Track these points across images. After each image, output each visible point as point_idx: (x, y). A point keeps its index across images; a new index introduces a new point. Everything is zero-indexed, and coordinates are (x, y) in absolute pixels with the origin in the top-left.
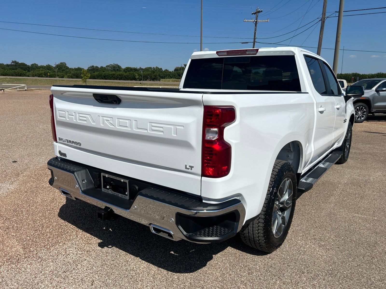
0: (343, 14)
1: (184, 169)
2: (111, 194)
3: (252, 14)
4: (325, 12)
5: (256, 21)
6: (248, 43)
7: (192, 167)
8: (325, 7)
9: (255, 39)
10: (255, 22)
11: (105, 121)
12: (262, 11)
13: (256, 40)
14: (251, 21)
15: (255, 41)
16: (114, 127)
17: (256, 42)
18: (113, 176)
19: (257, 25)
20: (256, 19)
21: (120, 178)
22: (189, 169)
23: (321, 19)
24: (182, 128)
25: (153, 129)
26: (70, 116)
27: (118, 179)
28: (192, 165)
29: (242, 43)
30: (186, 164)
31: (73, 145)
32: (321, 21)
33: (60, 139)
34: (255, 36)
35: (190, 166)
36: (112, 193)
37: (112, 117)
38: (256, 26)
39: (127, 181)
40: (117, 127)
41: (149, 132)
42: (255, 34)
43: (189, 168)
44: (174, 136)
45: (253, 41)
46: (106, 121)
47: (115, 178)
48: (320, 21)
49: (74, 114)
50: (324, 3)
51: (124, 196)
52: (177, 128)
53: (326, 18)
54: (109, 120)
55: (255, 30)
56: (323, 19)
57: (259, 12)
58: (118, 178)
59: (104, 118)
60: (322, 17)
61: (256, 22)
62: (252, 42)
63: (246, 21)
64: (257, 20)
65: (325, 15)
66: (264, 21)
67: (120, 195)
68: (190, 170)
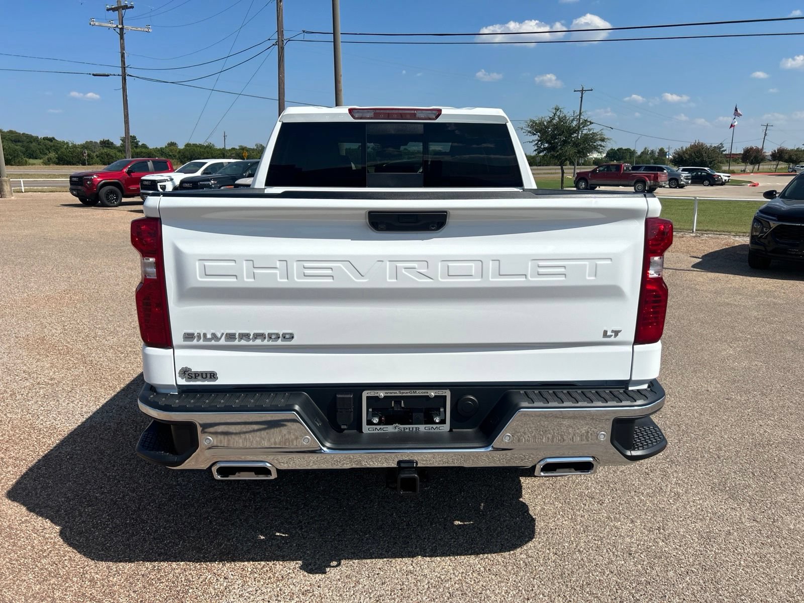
0: (341, 38)
1: (601, 339)
2: (395, 432)
3: (108, 10)
4: (283, 28)
5: (120, 26)
6: (108, 76)
7: (616, 333)
8: (280, 19)
9: (125, 68)
10: (118, 30)
11: (403, 270)
12: (132, 7)
13: (128, 71)
14: (110, 25)
15: (125, 72)
16: (431, 280)
17: (128, 75)
18: (402, 391)
19: (125, 36)
20: (121, 22)
21: (424, 391)
22: (611, 336)
23: (275, 41)
24: (609, 262)
25: (540, 273)
26: (256, 271)
27: (419, 393)
28: (616, 328)
29: (94, 75)
30: (605, 329)
31: (258, 342)
32: (277, 46)
33: (189, 337)
34: (123, 62)
35: (613, 331)
36: (397, 430)
37: (426, 260)
38: (122, 38)
39: (447, 393)
40: (440, 279)
41: (529, 280)
42: (123, 56)
43: (612, 334)
44: (590, 280)
45: (120, 71)
46: (406, 271)
47: (409, 394)
48: (274, 45)
49: (278, 264)
50: (277, 10)
51: (434, 426)
52: (596, 264)
53: (285, 42)
54: (417, 267)
55: (123, 48)
56: (280, 43)
57: (126, 7)
58: (418, 391)
59: (399, 264)
60: (278, 37)
61: (122, 29)
62: (119, 75)
63: (97, 24)
64: (122, 25)
65: (283, 35)
66: (139, 29)
67: (422, 428)
68: (612, 339)
